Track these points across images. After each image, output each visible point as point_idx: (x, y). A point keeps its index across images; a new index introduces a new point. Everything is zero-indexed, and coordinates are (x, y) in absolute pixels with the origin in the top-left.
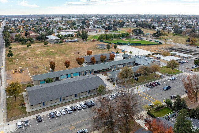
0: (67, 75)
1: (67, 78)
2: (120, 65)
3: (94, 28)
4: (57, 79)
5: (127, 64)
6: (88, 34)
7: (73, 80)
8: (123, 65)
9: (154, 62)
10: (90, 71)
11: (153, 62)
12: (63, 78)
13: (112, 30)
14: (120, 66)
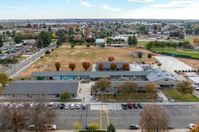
0: (61, 76)
1: (61, 79)
2: (124, 76)
3: (162, 34)
4: (51, 78)
5: (135, 77)
6: (138, 40)
7: (66, 81)
8: (128, 78)
9: (168, 80)
10: (86, 77)
11: (166, 80)
12: (57, 78)
13: (177, 38)
14: (125, 78)
